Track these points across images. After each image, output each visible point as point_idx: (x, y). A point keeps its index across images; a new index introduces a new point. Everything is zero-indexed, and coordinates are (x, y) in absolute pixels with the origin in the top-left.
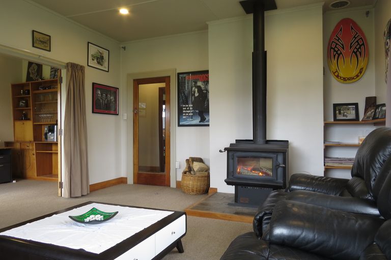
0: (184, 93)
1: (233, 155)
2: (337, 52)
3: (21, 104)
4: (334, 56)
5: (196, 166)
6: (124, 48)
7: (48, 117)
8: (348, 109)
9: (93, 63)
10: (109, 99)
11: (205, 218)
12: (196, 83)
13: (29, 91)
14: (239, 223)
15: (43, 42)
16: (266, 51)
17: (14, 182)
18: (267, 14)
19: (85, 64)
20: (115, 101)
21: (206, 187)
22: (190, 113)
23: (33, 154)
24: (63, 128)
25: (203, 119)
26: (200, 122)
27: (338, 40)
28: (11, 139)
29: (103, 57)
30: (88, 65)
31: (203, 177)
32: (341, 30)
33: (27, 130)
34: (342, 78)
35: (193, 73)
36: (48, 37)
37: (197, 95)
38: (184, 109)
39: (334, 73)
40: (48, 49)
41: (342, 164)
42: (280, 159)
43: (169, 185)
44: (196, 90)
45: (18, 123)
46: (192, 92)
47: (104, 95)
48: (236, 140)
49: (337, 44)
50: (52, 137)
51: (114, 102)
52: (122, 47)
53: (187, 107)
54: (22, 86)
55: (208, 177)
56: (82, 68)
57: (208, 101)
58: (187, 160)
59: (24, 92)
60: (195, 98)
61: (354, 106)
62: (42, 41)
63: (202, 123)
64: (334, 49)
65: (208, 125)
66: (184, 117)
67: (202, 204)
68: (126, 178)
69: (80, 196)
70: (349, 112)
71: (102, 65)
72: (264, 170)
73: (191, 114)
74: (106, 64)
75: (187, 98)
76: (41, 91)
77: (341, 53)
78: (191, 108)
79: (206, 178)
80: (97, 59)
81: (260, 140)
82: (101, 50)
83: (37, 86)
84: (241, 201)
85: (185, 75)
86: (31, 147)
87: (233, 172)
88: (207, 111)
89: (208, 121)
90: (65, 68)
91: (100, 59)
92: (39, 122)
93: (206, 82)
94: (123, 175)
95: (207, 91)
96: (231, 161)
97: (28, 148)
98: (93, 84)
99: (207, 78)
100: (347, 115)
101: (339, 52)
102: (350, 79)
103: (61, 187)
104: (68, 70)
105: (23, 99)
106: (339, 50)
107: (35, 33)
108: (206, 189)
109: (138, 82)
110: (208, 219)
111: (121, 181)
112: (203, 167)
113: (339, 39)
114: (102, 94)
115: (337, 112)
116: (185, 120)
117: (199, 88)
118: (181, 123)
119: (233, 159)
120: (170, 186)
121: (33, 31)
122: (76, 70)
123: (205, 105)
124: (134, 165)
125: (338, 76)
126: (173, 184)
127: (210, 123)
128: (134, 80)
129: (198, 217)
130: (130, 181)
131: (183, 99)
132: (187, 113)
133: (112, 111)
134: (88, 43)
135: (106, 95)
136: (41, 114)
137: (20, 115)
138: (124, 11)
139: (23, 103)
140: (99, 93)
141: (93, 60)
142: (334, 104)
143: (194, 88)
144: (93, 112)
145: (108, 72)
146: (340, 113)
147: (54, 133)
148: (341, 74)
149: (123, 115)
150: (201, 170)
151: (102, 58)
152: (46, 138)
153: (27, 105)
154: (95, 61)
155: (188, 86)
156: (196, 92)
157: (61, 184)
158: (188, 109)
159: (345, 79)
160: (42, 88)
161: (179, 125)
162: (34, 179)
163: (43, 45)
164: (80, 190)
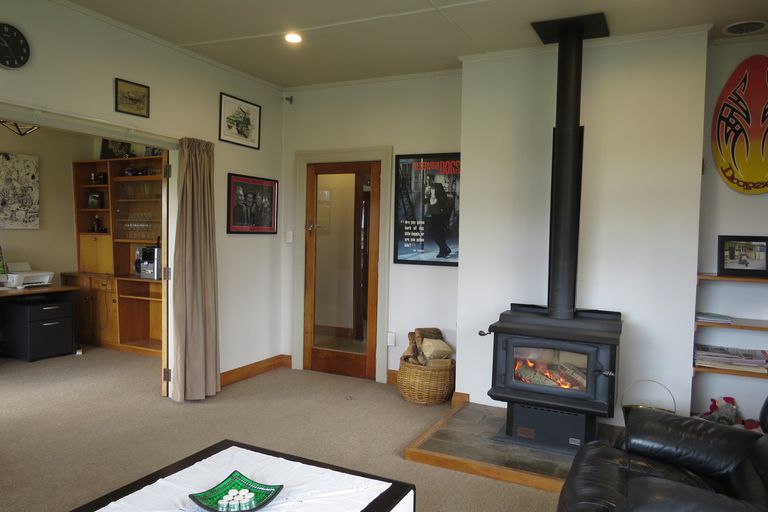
0: (408, 197)
1: (506, 341)
2: (733, 127)
3: (91, 200)
4: (727, 136)
5: (429, 347)
6: (290, 100)
7: (141, 230)
8: (751, 249)
9: (230, 134)
10: (259, 204)
11: (448, 470)
12: (432, 177)
13: (105, 175)
14: (516, 486)
15: (135, 101)
16: (582, 128)
17: (79, 353)
18: (588, 45)
19: (214, 139)
20: (271, 206)
21: (446, 390)
22: (418, 237)
23: (114, 301)
24: (171, 265)
25: (444, 252)
26: (438, 257)
27: (737, 103)
28: (73, 268)
29: (248, 119)
30: (220, 139)
31: (441, 370)
32: (745, 81)
33: (102, 252)
34: (741, 184)
35: (428, 157)
36: (144, 90)
37: (433, 201)
38: (406, 228)
39: (724, 172)
40: (144, 112)
41: (731, 364)
42: (604, 357)
43: (372, 377)
44: (433, 192)
45: (86, 238)
46: (424, 194)
47: (251, 196)
48: (512, 305)
49: (734, 110)
50: (150, 271)
51: (268, 209)
52: (287, 99)
53: (413, 226)
54: (93, 166)
55: (452, 370)
56: (209, 147)
57: (457, 215)
58: (412, 335)
59: (96, 177)
60: (430, 207)
61: (764, 244)
62: (132, 98)
63: (442, 260)
64: (727, 120)
65: (456, 265)
66: (407, 245)
67: (440, 435)
68: (290, 357)
69: (204, 398)
70: (752, 254)
71: (246, 137)
72: (569, 372)
73: (421, 240)
74: (254, 134)
75: (413, 207)
76: (129, 177)
77: (742, 130)
78: (421, 228)
79: (448, 373)
80: (237, 125)
81: (562, 310)
82: (245, 106)
83: (121, 168)
84: (519, 434)
85: (410, 161)
86: (109, 287)
87: (505, 375)
88: (454, 235)
89: (456, 255)
90: (177, 148)
91: (242, 125)
92: (124, 238)
93: (455, 176)
94: (284, 350)
95: (456, 196)
96: (502, 353)
97: (104, 288)
98: (230, 175)
99: (457, 168)
100: (748, 261)
101: (738, 128)
102: (756, 186)
103: (167, 377)
104: (182, 154)
105: (94, 190)
106: (737, 122)
107: (119, 83)
108: (447, 394)
109: (317, 169)
110: (453, 472)
111: (280, 363)
112: (441, 349)
113: (740, 99)
114: (246, 196)
115: (727, 253)
116: (408, 251)
117: (439, 187)
118: (400, 257)
119: (506, 349)
120: (374, 379)
121: (117, 80)
122: (197, 152)
123: (451, 224)
124: (305, 332)
125: (732, 179)
126: (381, 376)
127: (460, 260)
128: (309, 165)
129: (433, 467)
130: (298, 363)
131: (404, 211)
132: (413, 237)
133: (266, 228)
134: (222, 94)
135: (255, 196)
136: (129, 223)
137: (90, 223)
138: (293, 38)
139: (95, 198)
140: (241, 192)
141: (230, 127)
142: (720, 237)
143: (427, 188)
144: (229, 232)
145: (258, 148)
146: (732, 257)
147: (153, 262)
148: (740, 175)
149: (285, 233)
150: (438, 356)
151: (247, 122)
152: (138, 270)
153: (102, 204)
154: (234, 130)
155: (416, 183)
156: (433, 195)
157: (167, 373)
158: (415, 228)
159: (747, 186)
160: (131, 171)
161: (397, 261)
162: (116, 348)
163: (135, 107)
164: (203, 386)
